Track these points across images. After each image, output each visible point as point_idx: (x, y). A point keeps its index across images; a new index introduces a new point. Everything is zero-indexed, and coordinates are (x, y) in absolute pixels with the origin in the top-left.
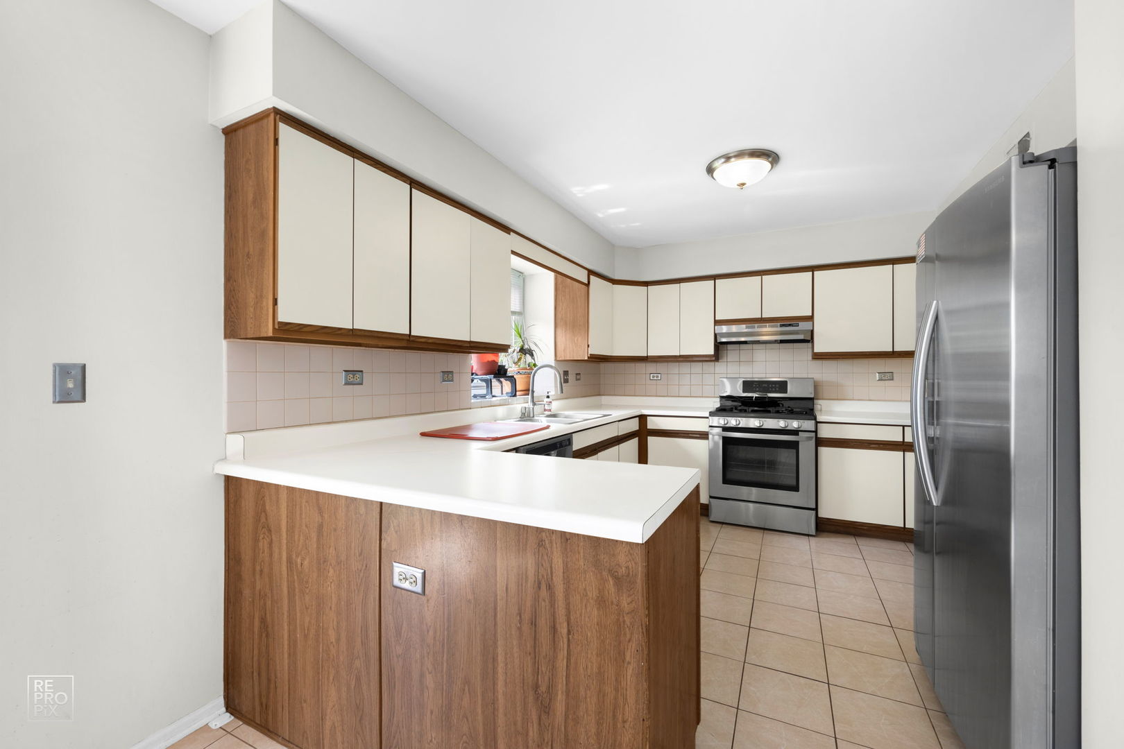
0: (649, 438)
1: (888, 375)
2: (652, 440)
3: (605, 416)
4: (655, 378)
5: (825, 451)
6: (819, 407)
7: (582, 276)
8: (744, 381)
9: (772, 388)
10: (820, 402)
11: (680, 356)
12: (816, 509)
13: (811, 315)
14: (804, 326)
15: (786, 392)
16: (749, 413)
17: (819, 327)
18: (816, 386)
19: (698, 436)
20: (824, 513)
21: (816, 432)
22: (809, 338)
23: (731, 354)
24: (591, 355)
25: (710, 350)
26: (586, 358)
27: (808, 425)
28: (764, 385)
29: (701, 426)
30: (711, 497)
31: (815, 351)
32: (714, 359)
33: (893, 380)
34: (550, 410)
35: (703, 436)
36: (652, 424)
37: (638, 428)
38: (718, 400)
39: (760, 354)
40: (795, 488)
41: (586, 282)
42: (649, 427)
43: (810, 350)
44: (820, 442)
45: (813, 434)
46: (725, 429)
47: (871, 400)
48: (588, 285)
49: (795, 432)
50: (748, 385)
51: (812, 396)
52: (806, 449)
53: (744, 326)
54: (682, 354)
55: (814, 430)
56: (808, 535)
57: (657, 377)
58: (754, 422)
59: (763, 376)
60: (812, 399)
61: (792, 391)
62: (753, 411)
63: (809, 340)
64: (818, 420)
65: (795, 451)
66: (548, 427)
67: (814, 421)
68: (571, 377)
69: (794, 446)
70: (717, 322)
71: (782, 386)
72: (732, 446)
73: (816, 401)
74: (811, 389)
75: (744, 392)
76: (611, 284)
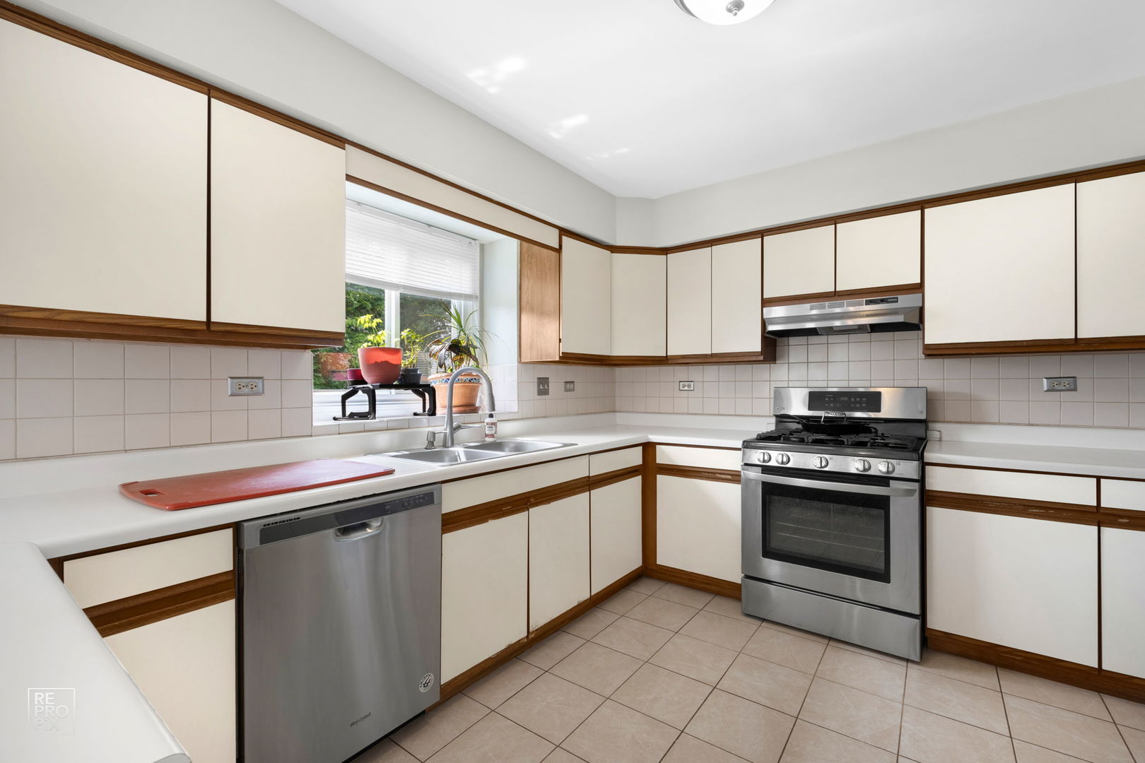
0: (659, 477)
1: (1066, 381)
2: (662, 480)
3: (565, 445)
4: (686, 388)
5: (937, 515)
6: (937, 434)
7: (551, 238)
8: (810, 392)
9: (855, 402)
10: (938, 426)
11: (712, 355)
12: (923, 616)
13: (918, 281)
14: (905, 301)
15: (879, 411)
16: (807, 443)
17: (933, 301)
18: (931, 400)
19: (729, 477)
20: (937, 622)
21: (922, 480)
22: (916, 321)
23: (796, 350)
24: (563, 353)
25: (756, 346)
26: (557, 359)
27: (907, 468)
28: (842, 399)
29: (731, 462)
30: (747, 577)
31: (926, 343)
32: (761, 358)
33: (1075, 389)
34: (492, 436)
35: (734, 477)
36: (665, 456)
37: (641, 463)
38: (773, 420)
39: (840, 350)
40: (884, 576)
41: (557, 247)
42: (660, 460)
43: (920, 342)
44: (928, 499)
45: (916, 486)
46: (767, 470)
47: (1032, 425)
48: (559, 250)
49: (883, 480)
50: (816, 399)
51: (923, 417)
52: (903, 510)
53: (808, 306)
54: (714, 352)
55: (915, 477)
56: (907, 660)
57: (689, 386)
58: (812, 461)
59: (845, 384)
60: (924, 422)
61: (889, 409)
62: (816, 442)
63: (915, 324)
64: (925, 461)
65: (882, 512)
66: (390, 472)
67: (915, 463)
68: (555, 387)
69: (882, 503)
70: (766, 302)
71: (873, 400)
72: (776, 498)
73: (931, 425)
74: (922, 406)
75: (810, 409)
76: (609, 252)
